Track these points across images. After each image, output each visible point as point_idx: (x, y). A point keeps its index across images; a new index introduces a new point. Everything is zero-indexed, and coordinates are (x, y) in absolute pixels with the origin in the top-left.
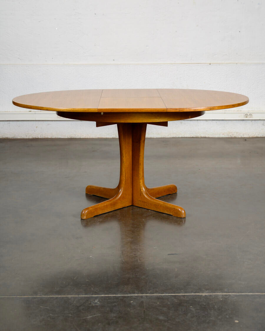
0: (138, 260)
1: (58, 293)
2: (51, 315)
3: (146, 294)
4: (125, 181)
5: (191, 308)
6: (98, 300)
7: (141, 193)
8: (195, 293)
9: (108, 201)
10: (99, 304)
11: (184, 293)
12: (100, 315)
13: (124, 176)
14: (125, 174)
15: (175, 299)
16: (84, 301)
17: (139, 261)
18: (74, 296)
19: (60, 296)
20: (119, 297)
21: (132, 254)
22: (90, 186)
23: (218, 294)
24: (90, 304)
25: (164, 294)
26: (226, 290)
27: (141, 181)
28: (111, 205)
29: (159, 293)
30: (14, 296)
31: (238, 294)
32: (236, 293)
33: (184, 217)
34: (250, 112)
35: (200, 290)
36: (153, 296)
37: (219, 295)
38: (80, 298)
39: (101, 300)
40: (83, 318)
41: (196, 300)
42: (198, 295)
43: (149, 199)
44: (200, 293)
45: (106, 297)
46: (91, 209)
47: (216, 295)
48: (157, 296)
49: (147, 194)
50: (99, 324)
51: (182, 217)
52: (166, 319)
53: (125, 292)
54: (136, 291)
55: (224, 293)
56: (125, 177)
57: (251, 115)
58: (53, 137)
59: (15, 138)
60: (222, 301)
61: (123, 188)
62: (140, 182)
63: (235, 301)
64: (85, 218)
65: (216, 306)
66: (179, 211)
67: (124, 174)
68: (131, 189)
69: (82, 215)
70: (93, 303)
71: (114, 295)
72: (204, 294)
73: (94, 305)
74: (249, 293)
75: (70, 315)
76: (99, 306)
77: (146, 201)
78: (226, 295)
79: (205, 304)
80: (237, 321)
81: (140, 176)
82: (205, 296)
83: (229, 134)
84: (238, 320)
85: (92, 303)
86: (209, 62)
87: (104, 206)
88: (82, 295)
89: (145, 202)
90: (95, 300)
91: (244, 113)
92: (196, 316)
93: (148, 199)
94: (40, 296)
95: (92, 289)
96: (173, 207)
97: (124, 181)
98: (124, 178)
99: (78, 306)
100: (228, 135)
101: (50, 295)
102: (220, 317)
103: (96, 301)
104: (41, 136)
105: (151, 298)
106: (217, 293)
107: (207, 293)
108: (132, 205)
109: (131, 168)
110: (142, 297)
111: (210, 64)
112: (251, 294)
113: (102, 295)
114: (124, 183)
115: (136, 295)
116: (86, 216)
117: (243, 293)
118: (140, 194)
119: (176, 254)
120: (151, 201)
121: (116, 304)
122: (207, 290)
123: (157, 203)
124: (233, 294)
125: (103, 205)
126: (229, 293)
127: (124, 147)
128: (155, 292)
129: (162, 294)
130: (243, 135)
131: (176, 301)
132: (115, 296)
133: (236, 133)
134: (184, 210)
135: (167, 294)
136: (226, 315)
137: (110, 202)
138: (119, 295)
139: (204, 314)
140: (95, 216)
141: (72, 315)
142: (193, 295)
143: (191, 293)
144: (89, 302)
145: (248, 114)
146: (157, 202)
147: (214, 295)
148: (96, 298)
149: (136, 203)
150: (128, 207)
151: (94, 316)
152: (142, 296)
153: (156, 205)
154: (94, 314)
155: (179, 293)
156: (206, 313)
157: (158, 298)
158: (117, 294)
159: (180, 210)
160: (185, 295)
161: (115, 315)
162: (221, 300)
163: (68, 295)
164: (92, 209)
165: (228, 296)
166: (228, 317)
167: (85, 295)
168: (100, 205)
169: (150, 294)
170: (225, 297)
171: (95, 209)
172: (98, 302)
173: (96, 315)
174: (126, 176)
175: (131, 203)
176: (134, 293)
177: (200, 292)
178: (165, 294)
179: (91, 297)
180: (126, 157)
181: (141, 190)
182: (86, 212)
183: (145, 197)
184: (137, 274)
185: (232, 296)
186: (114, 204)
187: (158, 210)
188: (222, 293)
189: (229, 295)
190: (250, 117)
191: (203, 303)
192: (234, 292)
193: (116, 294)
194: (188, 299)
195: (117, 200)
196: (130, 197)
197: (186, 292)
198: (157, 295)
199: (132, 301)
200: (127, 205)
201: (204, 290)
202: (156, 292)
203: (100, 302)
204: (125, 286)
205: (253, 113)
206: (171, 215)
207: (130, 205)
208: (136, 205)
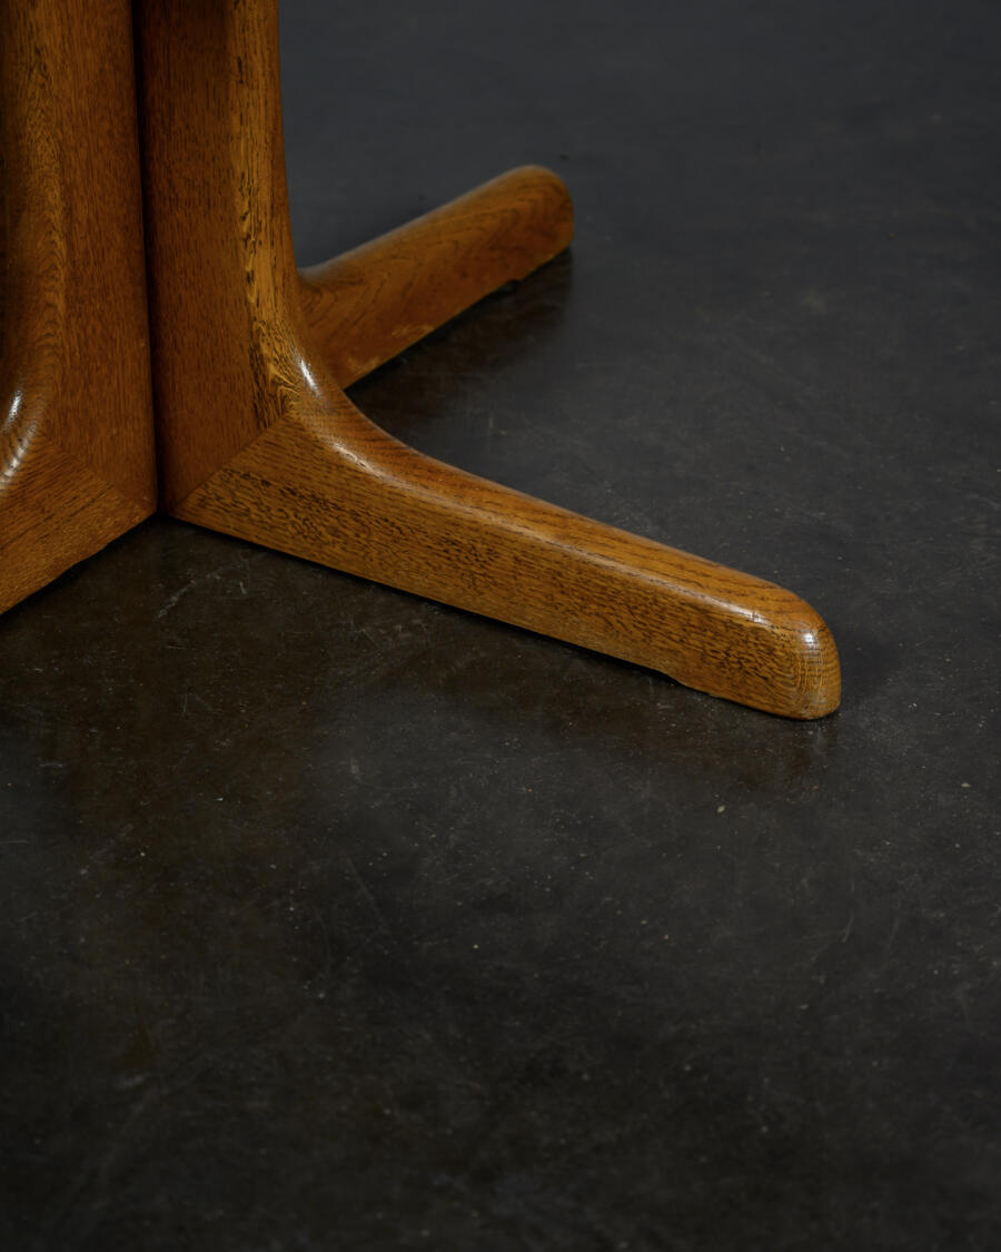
7: (267, 403)
13: (57, 217)
14: (68, 190)
27: (259, 264)
33: (821, 713)
51: (807, 714)
56: (68, 237)
62: (250, 278)
66: (756, 639)
68: (144, 345)
77: (331, 495)
96: (681, 590)
97: (62, 274)
98: (61, 245)
108: (165, 516)
114: (60, 303)
118: (258, 416)
123: (475, 527)
149: (203, 503)
150: (115, 547)
159: (765, 623)
174: (82, 213)
175: (147, 495)
181: (257, 361)
196: (134, 437)
200: (109, 531)
206: (659, 677)
207: (140, 515)
208: (210, 519)
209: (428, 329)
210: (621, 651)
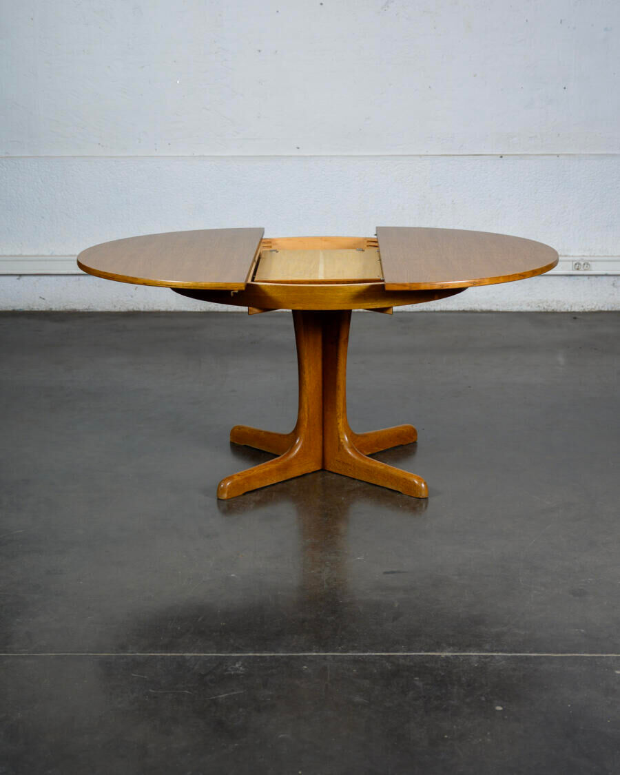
0: (325, 583)
1: (167, 648)
2: (151, 691)
3: (334, 652)
4: (309, 422)
5: (416, 680)
6: (240, 663)
7: (340, 447)
8: (426, 651)
9: (272, 463)
10: (242, 671)
11: (407, 652)
12: (242, 692)
13: (306, 410)
14: (308, 407)
15: (387, 664)
16: (215, 665)
17: (326, 586)
18: (196, 654)
19: (169, 655)
20: (282, 657)
21: (313, 572)
22: (240, 428)
23: (471, 654)
24: (226, 670)
25: (366, 652)
26: (487, 647)
27: (341, 421)
28: (279, 469)
29: (359, 651)
30: (83, 653)
31: (510, 655)
32: (505, 652)
33: (425, 497)
34: (585, 258)
35: (438, 646)
36: (347, 656)
37: (472, 656)
38: (206, 659)
39: (246, 664)
40: (211, 698)
41: (427, 665)
42: (433, 656)
43: (356, 457)
44: (436, 652)
45: (256, 656)
46: (236, 478)
47: (467, 656)
48: (355, 656)
49: (351, 448)
50: (241, 710)
51: (421, 497)
52: (367, 701)
53: (294, 650)
54: (314, 647)
55: (483, 652)
56: (308, 414)
57: (588, 264)
58: (169, 310)
59: (91, 311)
60: (477, 668)
61: (303, 436)
62: (338, 424)
63: (501, 668)
64: (225, 496)
65: (463, 679)
66: (415, 485)
67: (306, 406)
68: (321, 436)
69: (219, 490)
70: (232, 668)
71: (272, 654)
72: (444, 654)
73: (232, 673)
74: (531, 652)
75: (187, 692)
76: (243, 674)
77: (350, 463)
78: (486, 657)
79: (443, 674)
80: (499, 708)
81: (338, 410)
82: (446, 657)
83: (541, 305)
84: (502, 706)
85: (229, 669)
86: (501, 153)
87: (265, 473)
88: (212, 653)
89: (348, 464)
90: (235, 664)
91: (573, 261)
92: (425, 697)
93: (354, 459)
94: (132, 653)
95: (232, 641)
96: (403, 476)
97: (307, 420)
98: (307, 416)
99: (202, 673)
100: (539, 306)
101: (150, 653)
102: (468, 700)
103: (237, 666)
104: (145, 306)
105: (342, 660)
106: (470, 652)
107: (449, 652)
108: (323, 469)
109: (321, 395)
110: (325, 658)
111: (501, 157)
112: (535, 655)
113: (248, 653)
114: (306, 425)
115: (315, 654)
116: (228, 494)
117: (520, 652)
118: (339, 449)
119: (399, 572)
120: (360, 462)
121: (274, 670)
122: (450, 645)
123: (372, 467)
124: (500, 654)
125: (262, 471)
126: (492, 652)
127: (306, 354)
128: (352, 650)
129: (364, 652)
130: (572, 307)
131: (390, 668)
132: (274, 656)
133: (555, 303)
134: (425, 483)
135: (373, 654)
136: (481, 695)
137: (277, 465)
138: (282, 654)
139: (439, 694)
140: (245, 494)
141: (189, 691)
142: (422, 655)
143: (420, 652)
144: (224, 667)
145: (582, 263)
146: (371, 465)
147: (463, 656)
148: (238, 659)
149: (330, 466)
150: (313, 472)
151: (232, 694)
152: (325, 656)
153: (370, 471)
154: (233, 691)
155: (397, 652)
156: (444, 691)
157: (356, 661)
158: (278, 652)
159: (416, 482)
160: (407, 656)
161: (271, 693)
162: (476, 665)
163: (184, 653)
164: (239, 478)
165: (488, 660)
166: (483, 699)
167: (217, 653)
168: (255, 471)
169: (341, 652)
170: (483, 660)
171: (246, 478)
172: (241, 668)
173: (235, 693)
174: (311, 410)
175: (320, 465)
176: (311, 651)
177: (437, 650)
178: (370, 654)
179: (228, 656)
180: (310, 372)
181: (339, 438)
182: (228, 484)
183: (348, 454)
184: (319, 613)
185: (497, 658)
186: (286, 467)
187: (374, 482)
188: (480, 652)
189: (492, 656)
190: (585, 270)
191: (440, 672)
192: (502, 651)
193: (275, 652)
194: (412, 664)
195: (291, 460)
196: (319, 452)
197: (409, 650)
198: (354, 654)
199: (304, 665)
200: (313, 469)
201: (445, 645)
202: (354, 649)
203: (245, 667)
204: (296, 636)
205: (591, 261)
206: (400, 493)
207: (319, 468)
208: (331, 469)
209: (382, 449)
210: (394, 488)
